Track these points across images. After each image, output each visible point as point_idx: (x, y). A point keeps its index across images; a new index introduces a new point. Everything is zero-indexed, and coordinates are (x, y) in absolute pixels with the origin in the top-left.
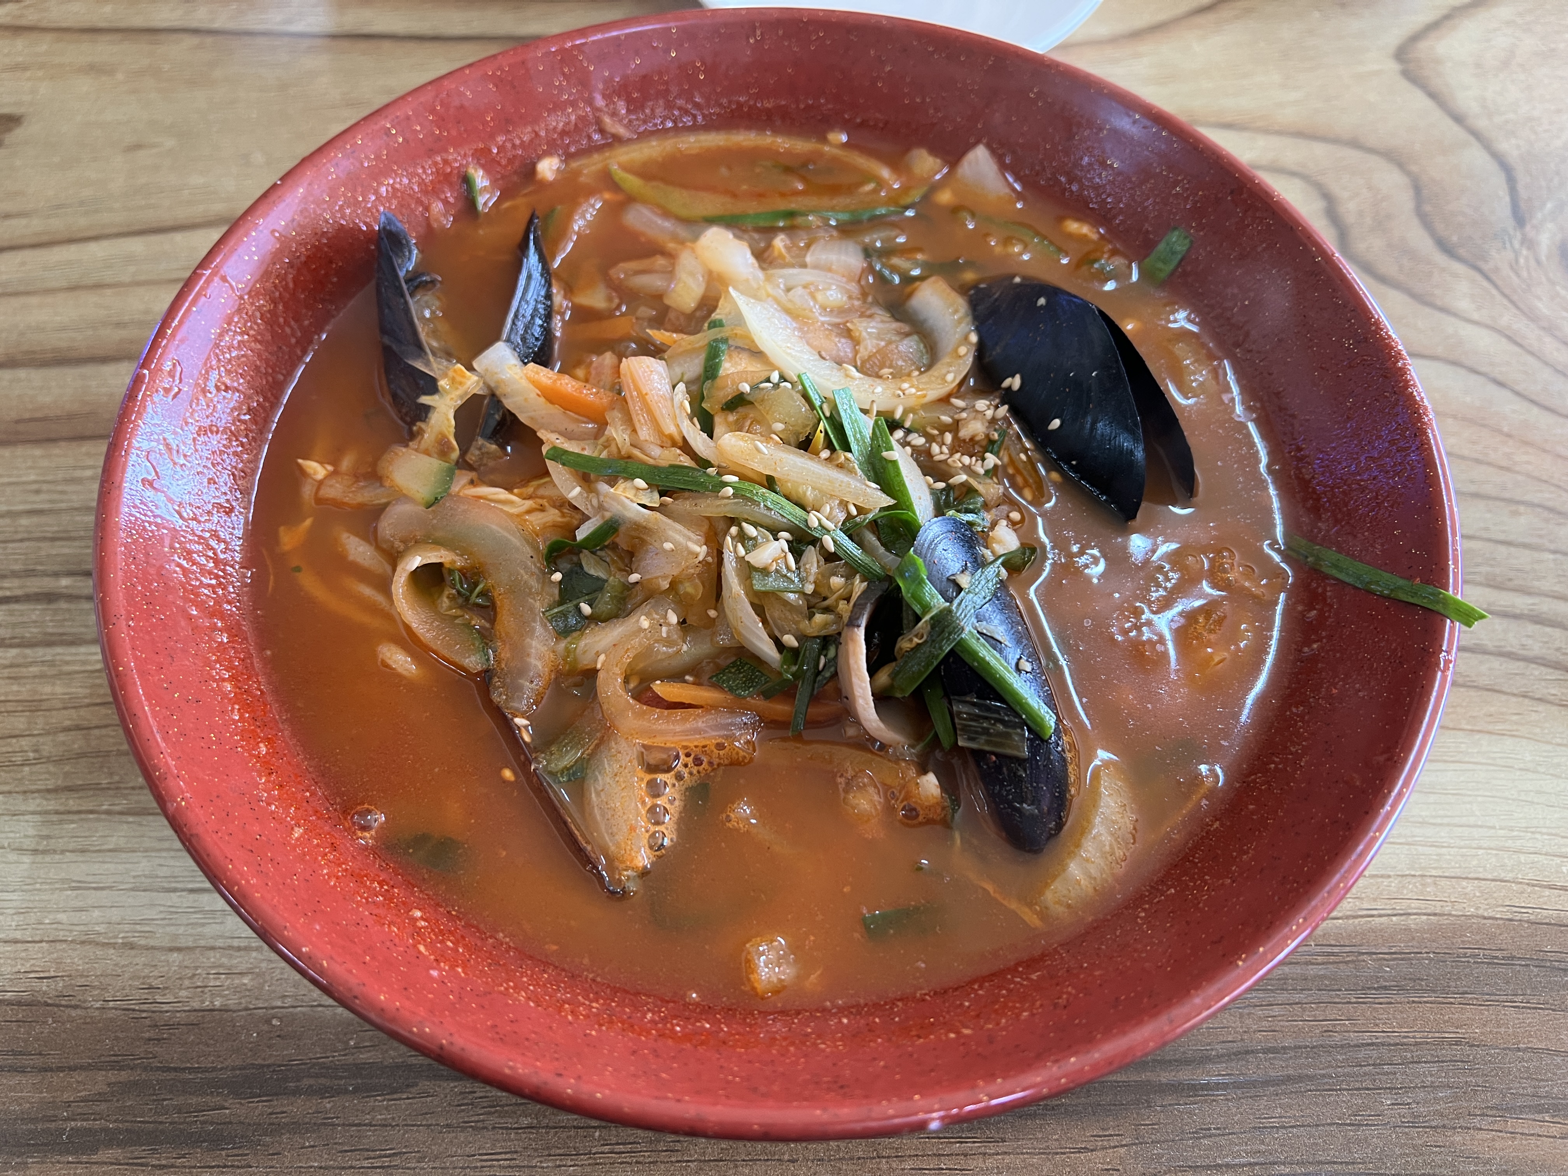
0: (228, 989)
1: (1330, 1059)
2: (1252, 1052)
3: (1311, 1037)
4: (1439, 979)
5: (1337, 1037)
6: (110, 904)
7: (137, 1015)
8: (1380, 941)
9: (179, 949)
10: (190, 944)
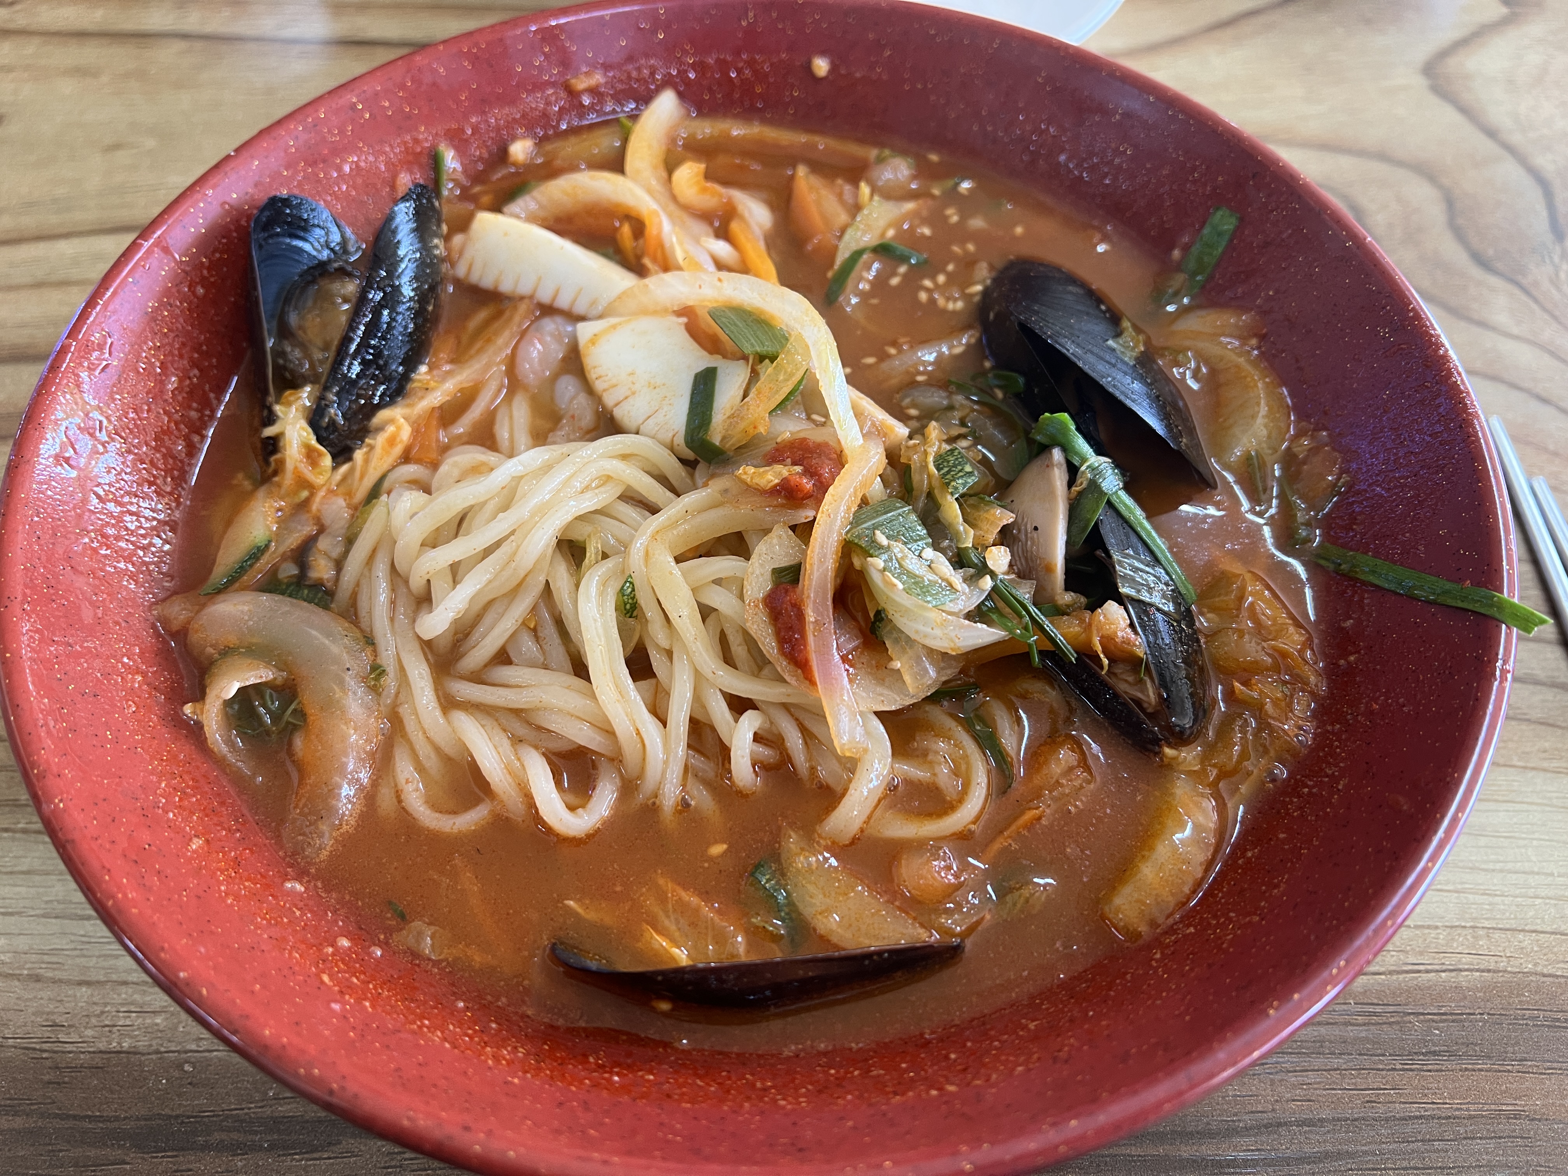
0: (139, 1029)
1: (1372, 1133)
2: (1285, 1124)
3: (1352, 1108)
4: (1495, 1045)
5: (1381, 1108)
6: (17, 931)
7: (37, 1055)
8: (1428, 1000)
9: (88, 983)
10: (102, 978)
